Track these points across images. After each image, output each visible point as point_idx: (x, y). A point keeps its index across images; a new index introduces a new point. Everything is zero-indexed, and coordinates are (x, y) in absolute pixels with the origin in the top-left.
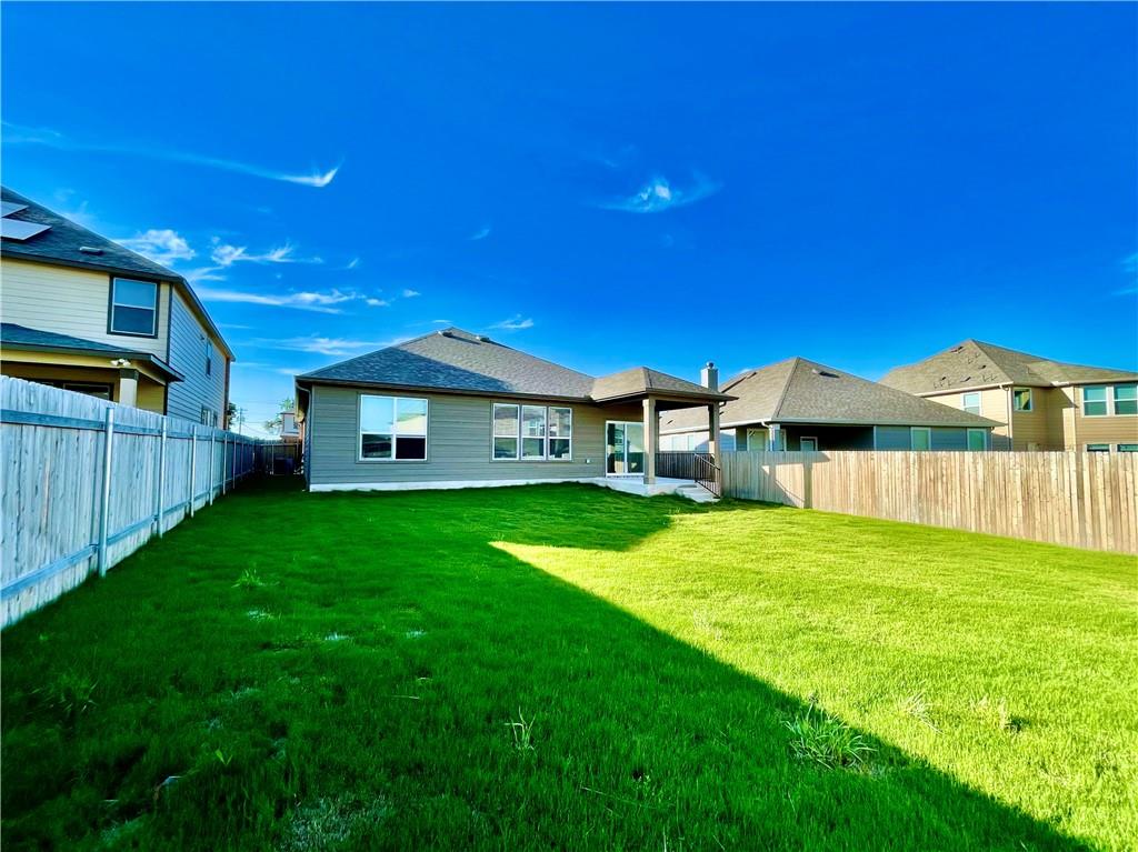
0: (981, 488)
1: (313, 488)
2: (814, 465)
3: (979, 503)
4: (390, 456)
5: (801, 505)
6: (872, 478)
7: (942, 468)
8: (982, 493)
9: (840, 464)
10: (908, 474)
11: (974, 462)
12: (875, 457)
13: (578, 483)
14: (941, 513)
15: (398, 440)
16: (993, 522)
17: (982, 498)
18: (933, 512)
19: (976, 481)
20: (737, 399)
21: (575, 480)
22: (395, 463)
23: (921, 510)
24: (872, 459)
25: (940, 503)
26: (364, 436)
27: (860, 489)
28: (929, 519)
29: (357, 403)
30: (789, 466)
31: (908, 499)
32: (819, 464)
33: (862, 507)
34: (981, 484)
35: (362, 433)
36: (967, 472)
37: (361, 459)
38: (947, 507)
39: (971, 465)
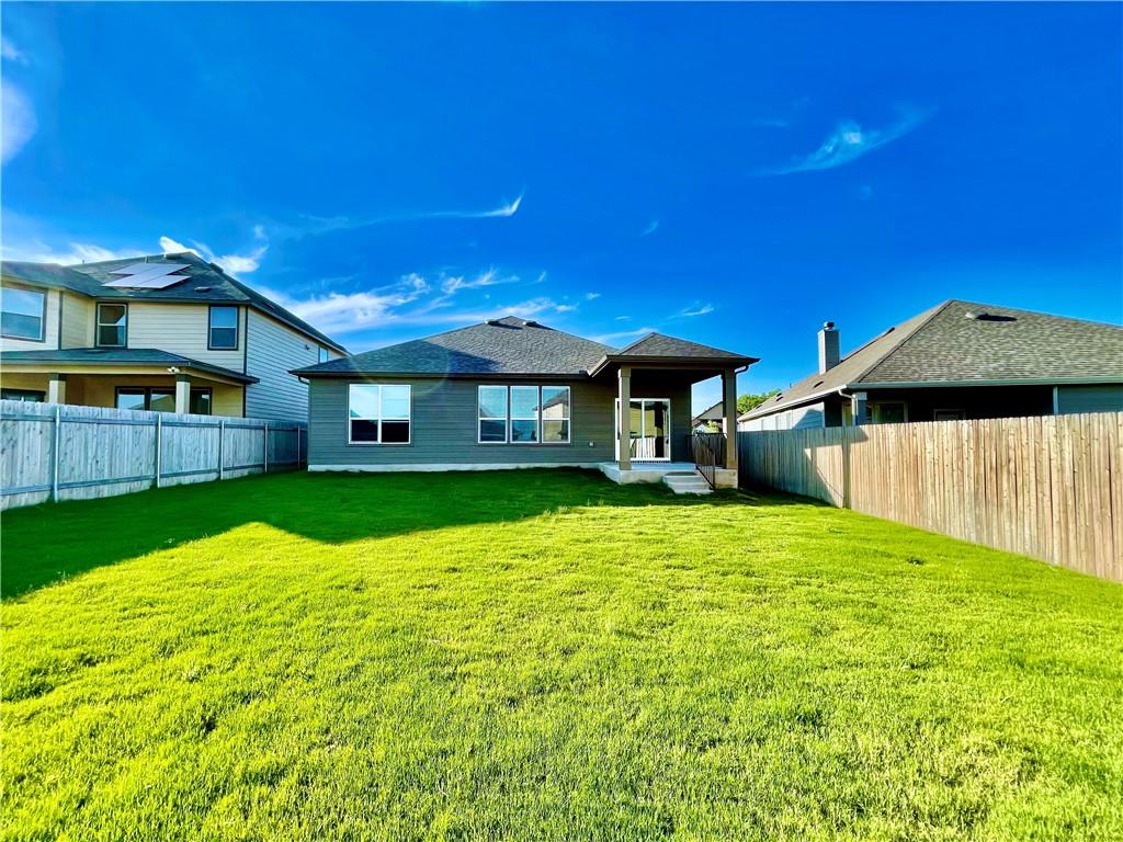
0: (1069, 483)
1: (311, 468)
2: (852, 445)
3: (1066, 512)
4: (376, 440)
5: (839, 501)
6: (915, 465)
7: (1008, 447)
8: (1070, 494)
9: (878, 444)
10: (960, 457)
11: (1059, 436)
12: (918, 432)
13: (578, 468)
14: (1007, 524)
15: (383, 424)
16: (1091, 550)
17: (1070, 502)
18: (995, 524)
19: (1061, 470)
20: (757, 360)
21: (575, 465)
22: (380, 446)
23: (978, 519)
24: (914, 435)
25: (1005, 509)
26: (353, 421)
27: (901, 482)
28: (990, 535)
29: (346, 392)
30: (828, 448)
31: (962, 500)
32: (857, 445)
33: (903, 511)
34: (1068, 473)
35: (350, 418)
36: (1046, 453)
37: (350, 442)
38: (1017, 516)
39: (1053, 439)
